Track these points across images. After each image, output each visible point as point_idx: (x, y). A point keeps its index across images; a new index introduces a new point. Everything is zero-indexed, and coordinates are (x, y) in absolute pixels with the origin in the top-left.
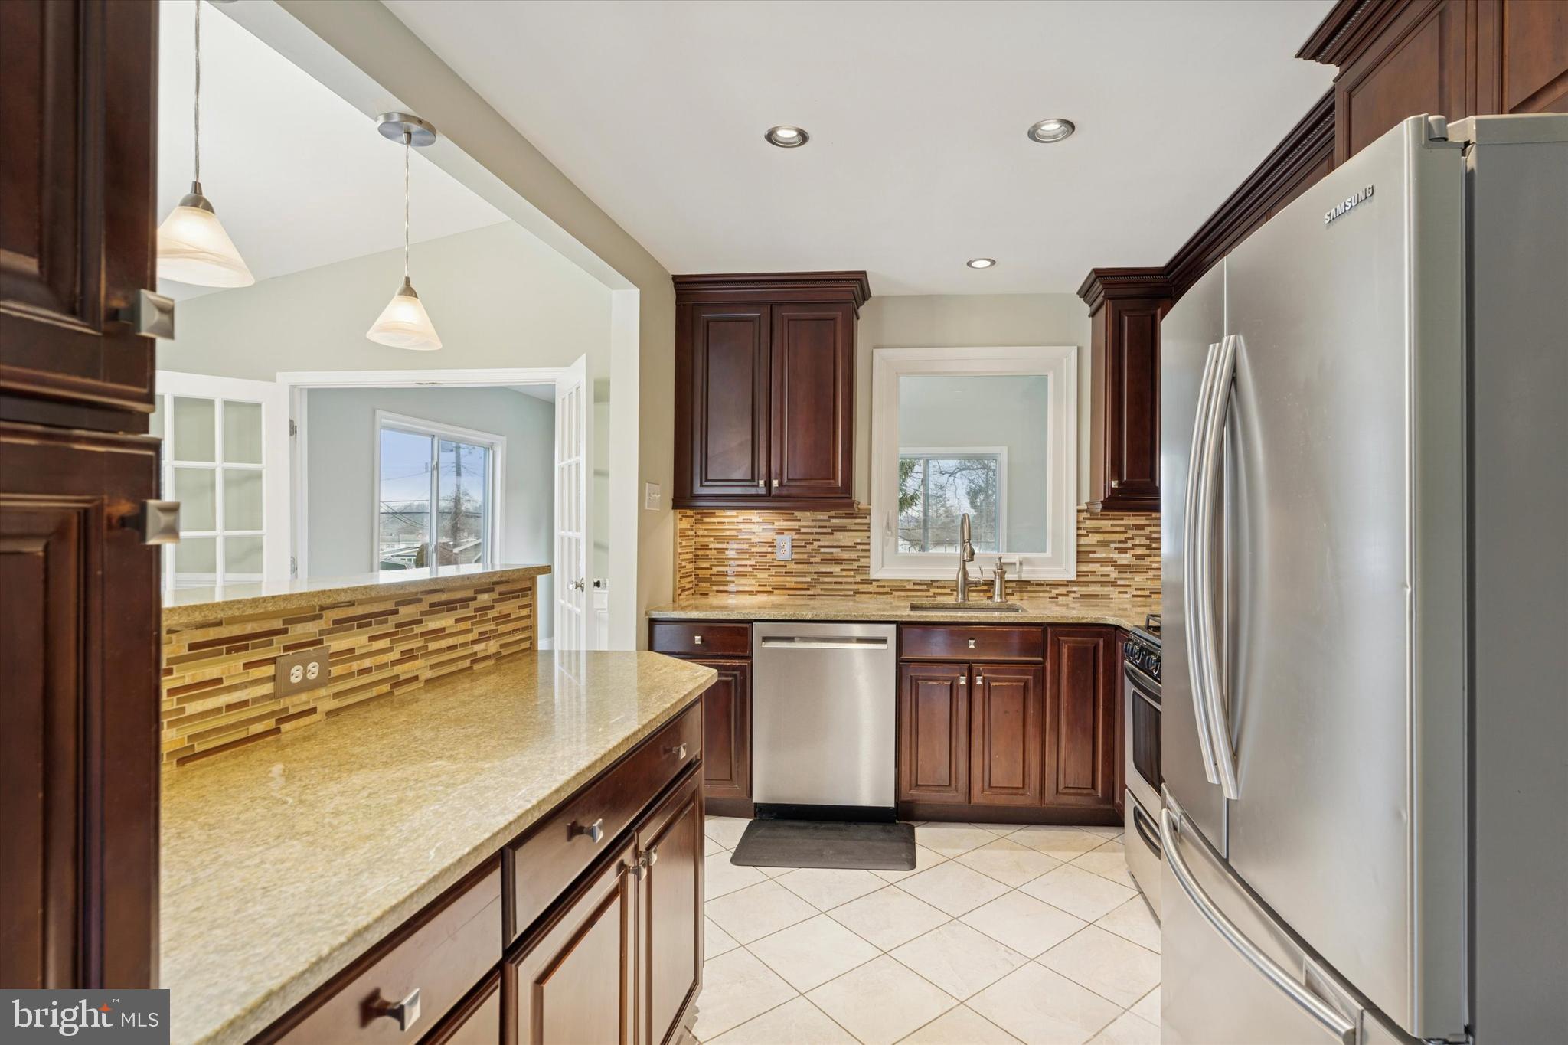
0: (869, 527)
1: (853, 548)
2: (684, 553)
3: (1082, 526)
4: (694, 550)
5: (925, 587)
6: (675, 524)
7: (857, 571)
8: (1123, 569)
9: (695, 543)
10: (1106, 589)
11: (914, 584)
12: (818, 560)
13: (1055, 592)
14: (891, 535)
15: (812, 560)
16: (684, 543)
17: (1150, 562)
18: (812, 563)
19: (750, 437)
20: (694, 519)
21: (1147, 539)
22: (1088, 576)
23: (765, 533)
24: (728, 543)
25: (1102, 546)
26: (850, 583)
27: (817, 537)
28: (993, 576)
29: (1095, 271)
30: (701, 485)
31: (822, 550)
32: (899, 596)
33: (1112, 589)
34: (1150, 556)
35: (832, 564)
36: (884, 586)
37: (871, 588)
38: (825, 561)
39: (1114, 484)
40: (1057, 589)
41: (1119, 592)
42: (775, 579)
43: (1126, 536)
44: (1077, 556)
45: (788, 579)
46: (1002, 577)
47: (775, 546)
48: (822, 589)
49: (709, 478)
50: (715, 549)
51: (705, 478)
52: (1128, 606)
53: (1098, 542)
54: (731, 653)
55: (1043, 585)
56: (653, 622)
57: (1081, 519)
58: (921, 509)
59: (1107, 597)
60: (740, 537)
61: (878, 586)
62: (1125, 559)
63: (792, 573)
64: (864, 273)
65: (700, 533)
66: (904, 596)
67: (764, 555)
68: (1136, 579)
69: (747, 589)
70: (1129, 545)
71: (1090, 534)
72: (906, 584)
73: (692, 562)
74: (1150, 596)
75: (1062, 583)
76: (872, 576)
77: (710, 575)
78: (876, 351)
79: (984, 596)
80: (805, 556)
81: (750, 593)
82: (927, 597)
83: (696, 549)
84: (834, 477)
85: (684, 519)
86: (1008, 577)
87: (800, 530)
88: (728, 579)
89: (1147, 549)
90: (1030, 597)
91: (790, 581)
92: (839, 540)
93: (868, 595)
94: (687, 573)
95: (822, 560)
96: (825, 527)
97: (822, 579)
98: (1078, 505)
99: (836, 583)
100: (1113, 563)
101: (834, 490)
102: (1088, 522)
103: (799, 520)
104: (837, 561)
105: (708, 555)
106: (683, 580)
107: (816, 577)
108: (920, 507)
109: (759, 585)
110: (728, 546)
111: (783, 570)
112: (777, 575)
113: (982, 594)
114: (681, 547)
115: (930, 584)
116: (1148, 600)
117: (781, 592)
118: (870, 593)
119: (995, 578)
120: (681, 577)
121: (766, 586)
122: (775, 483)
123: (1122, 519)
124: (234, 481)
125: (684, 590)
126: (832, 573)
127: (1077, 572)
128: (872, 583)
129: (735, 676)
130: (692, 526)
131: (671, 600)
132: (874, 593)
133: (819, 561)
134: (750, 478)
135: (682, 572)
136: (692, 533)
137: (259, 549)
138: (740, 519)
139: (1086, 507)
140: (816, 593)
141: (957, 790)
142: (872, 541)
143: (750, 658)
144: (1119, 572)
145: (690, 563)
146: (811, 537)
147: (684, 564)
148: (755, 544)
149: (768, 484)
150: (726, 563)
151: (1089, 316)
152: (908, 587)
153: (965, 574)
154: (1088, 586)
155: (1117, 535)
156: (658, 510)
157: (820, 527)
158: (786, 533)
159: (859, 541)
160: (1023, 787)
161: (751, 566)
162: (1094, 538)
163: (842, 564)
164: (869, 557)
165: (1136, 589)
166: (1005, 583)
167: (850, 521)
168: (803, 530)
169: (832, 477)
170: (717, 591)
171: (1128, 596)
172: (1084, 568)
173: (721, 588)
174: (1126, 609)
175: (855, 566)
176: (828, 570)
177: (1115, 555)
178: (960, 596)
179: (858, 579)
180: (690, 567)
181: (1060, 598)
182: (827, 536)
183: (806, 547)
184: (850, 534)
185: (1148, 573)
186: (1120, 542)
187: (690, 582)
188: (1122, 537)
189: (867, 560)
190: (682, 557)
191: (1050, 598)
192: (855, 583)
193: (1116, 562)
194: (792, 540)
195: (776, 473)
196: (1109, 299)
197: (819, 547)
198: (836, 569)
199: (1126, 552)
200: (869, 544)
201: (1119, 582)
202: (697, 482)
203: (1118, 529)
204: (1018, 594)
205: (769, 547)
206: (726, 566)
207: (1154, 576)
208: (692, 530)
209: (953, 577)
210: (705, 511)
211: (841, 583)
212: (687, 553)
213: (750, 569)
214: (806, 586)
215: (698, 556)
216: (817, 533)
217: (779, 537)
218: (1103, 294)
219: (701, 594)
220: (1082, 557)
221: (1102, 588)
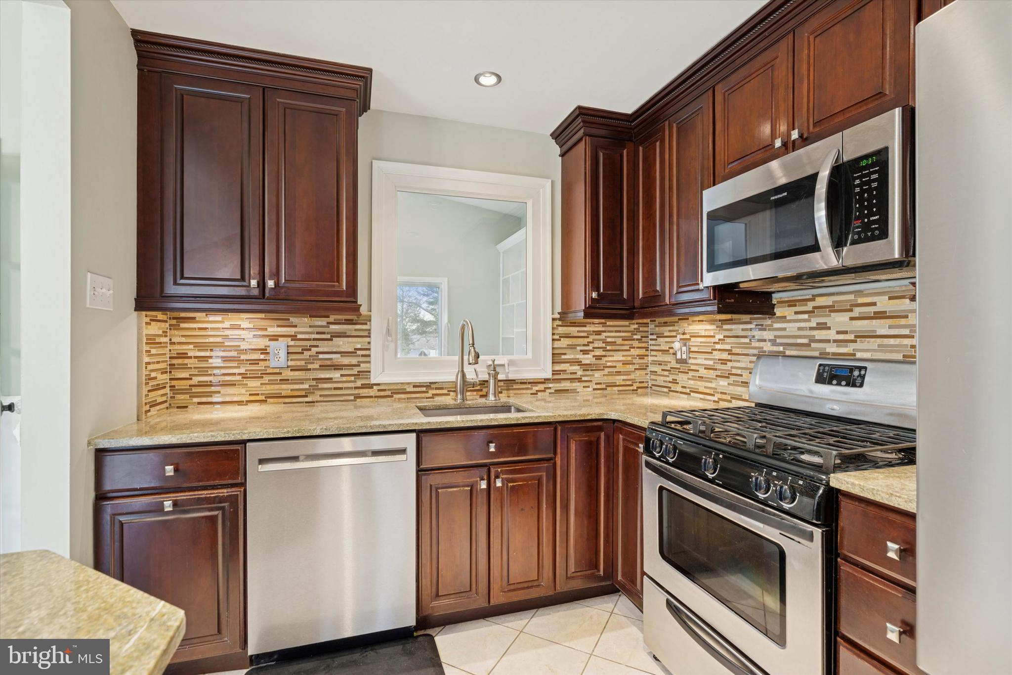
0: (369, 333)
1: (353, 353)
2: (153, 363)
3: (556, 332)
4: (168, 359)
5: (424, 389)
6: (139, 330)
7: (357, 376)
8: (586, 367)
9: (170, 350)
10: (574, 384)
11: (414, 386)
12: (316, 366)
13: (535, 388)
14: (392, 341)
15: (310, 366)
16: (153, 351)
17: (606, 361)
18: (310, 370)
19: (238, 231)
20: (167, 325)
21: (603, 343)
22: (560, 374)
23: (255, 340)
24: (211, 350)
25: (571, 348)
26: (351, 388)
27: (315, 343)
28: (488, 376)
29: (579, 108)
30: (175, 283)
31: (321, 356)
32: (399, 399)
33: (578, 384)
34: (605, 356)
35: (331, 370)
36: (385, 390)
37: (372, 392)
38: (323, 367)
39: (594, 295)
40: (537, 386)
41: (584, 387)
42: (268, 387)
43: (588, 340)
44: (553, 357)
45: (284, 386)
46: (495, 378)
47: (268, 353)
48: (321, 396)
49: (185, 276)
50: (195, 357)
51: (180, 274)
52: (590, 398)
53: (568, 345)
54: (217, 482)
55: (525, 383)
56: (100, 454)
57: (555, 326)
59: (574, 391)
60: (226, 344)
61: (379, 390)
62: (588, 359)
63: (288, 380)
64: (370, 71)
65: (174, 340)
66: (404, 399)
67: (255, 362)
68: (596, 375)
69: (236, 399)
70: (590, 348)
71: (562, 339)
72: (406, 387)
73: (166, 372)
74: (606, 389)
75: (541, 381)
76: (373, 381)
77: (190, 386)
78: (375, 164)
79: (477, 395)
80: (303, 363)
81: (240, 403)
82: (427, 398)
83: (170, 358)
84: (339, 280)
85: (153, 323)
86: (500, 377)
87: (296, 336)
88: (213, 389)
89: (603, 351)
90: (515, 394)
91: (286, 389)
92: (339, 346)
93: (368, 399)
94: (158, 385)
95: (320, 366)
96: (323, 333)
97: (320, 386)
98: (553, 314)
99: (335, 389)
100: (579, 363)
101: (339, 293)
102: (560, 328)
103: (296, 326)
104: (337, 367)
105: (187, 364)
106: (152, 394)
107: (314, 383)
109: (250, 395)
110: (212, 354)
111: (278, 377)
112: (272, 382)
113: (475, 393)
114: (149, 356)
115: (429, 386)
116: (605, 392)
117: (276, 400)
118: (371, 397)
119: (490, 379)
120: (149, 391)
121: (258, 394)
122: (271, 284)
123: (585, 326)
125: (154, 404)
126: (331, 379)
127: (553, 371)
128: (372, 388)
129: (223, 508)
130: (166, 332)
131: (136, 419)
132: (376, 397)
133: (318, 367)
134: (239, 278)
135: (151, 384)
136: (166, 340)
138: (227, 324)
139: (558, 316)
140: (315, 400)
141: (477, 593)
142: (373, 346)
143: (243, 484)
144: (584, 370)
145: (162, 373)
146: (308, 343)
147: (153, 375)
148: (245, 351)
149: (262, 284)
150: (209, 373)
151: (560, 156)
152: (408, 390)
153: (464, 375)
154: (560, 382)
155: (582, 339)
156: (112, 310)
157: (318, 333)
158: (281, 339)
159: (359, 346)
160: (538, 580)
161: (239, 374)
162: (565, 342)
163: (342, 369)
164: (369, 362)
165: (596, 384)
166: (497, 381)
167: (350, 327)
168: (299, 336)
169: (336, 280)
170: (199, 403)
171: (590, 389)
172: (558, 367)
173: (204, 400)
174: (588, 401)
175: (355, 371)
176: (328, 376)
177: (580, 356)
178: (459, 397)
179: (359, 384)
180: (163, 378)
181: (539, 393)
182: (326, 342)
183: (303, 353)
184: (350, 339)
185: (604, 370)
186: (584, 345)
187: (162, 395)
188: (585, 341)
189: (367, 365)
190: (150, 367)
191: (531, 394)
192: (356, 388)
193: (581, 362)
194: (288, 346)
195: (271, 271)
196: (589, 136)
197: (317, 353)
198: (336, 375)
199: (589, 354)
200: (369, 349)
201: (584, 379)
202: (169, 279)
203: (582, 334)
204: (506, 392)
205: (261, 353)
206: (210, 375)
207: (609, 372)
208: (166, 336)
209: (452, 378)
210: (183, 315)
211: (341, 389)
212: (158, 362)
213: (239, 378)
214: (303, 393)
215: (174, 365)
216: (314, 339)
217: (272, 343)
218: (582, 131)
219: (178, 407)
220: (556, 358)
221: (571, 384)
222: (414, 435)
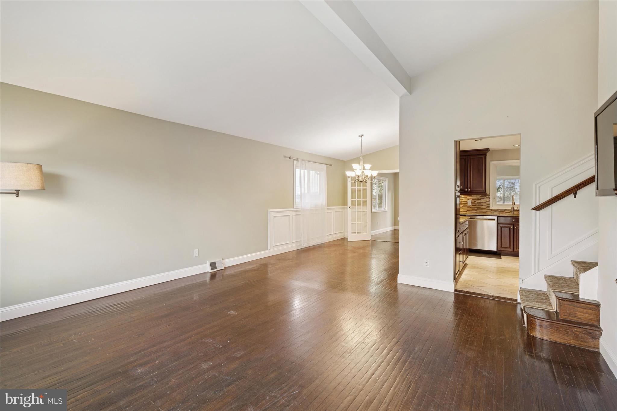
0: (489, 198)
5: (503, 211)
14: (495, 199)
15: (476, 205)
23: (465, 200)
26: (485, 209)
31: (478, 203)
36: (493, 211)
38: (479, 205)
47: (467, 202)
58: (502, 193)
67: (465, 204)
76: (490, 208)
78: (491, 162)
80: (474, 204)
81: (462, 211)
84: (482, 188)
91: (471, 209)
92: (482, 201)
97: (478, 209)
101: (482, 190)
103: (473, 197)
104: (482, 205)
108: (502, 192)
112: (468, 208)
115: (505, 210)
117: (469, 211)
118: (490, 212)
121: (465, 210)
122: (469, 190)
124: (364, 190)
128: (490, 210)
134: (463, 189)
137: (366, 201)
140: (477, 212)
141: (511, 248)
146: (476, 200)
148: (463, 202)
149: (467, 189)
152: (498, 210)
153: (513, 208)
157: (478, 198)
158: (470, 199)
159: (487, 201)
164: (489, 205)
167: (485, 197)
168: (474, 199)
175: (486, 206)
176: (480, 207)
178: (512, 213)
179: (487, 209)
182: (479, 200)
183: (474, 202)
184: (485, 200)
194: (471, 201)
195: (469, 188)
198: (482, 207)
200: (489, 202)
211: (483, 210)
213: (462, 207)
214: (474, 210)
217: (468, 200)
222: (496, 217)
